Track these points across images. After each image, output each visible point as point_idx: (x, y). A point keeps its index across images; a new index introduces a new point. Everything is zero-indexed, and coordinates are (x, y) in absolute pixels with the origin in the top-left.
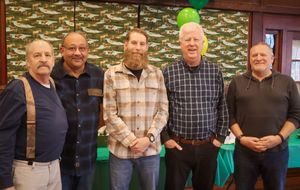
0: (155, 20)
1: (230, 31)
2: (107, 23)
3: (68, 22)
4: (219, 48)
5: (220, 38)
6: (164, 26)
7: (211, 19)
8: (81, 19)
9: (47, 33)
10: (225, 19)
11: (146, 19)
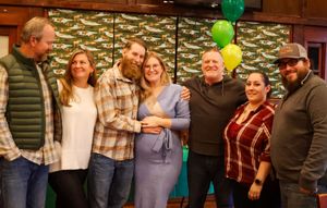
0: (193, 32)
1: (270, 43)
2: (145, 35)
3: (107, 33)
4: (258, 60)
5: (258, 51)
6: (202, 38)
7: (250, 31)
8: (120, 31)
9: (87, 43)
10: (264, 31)
11: (184, 31)
